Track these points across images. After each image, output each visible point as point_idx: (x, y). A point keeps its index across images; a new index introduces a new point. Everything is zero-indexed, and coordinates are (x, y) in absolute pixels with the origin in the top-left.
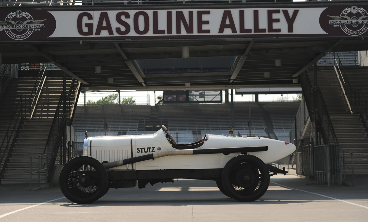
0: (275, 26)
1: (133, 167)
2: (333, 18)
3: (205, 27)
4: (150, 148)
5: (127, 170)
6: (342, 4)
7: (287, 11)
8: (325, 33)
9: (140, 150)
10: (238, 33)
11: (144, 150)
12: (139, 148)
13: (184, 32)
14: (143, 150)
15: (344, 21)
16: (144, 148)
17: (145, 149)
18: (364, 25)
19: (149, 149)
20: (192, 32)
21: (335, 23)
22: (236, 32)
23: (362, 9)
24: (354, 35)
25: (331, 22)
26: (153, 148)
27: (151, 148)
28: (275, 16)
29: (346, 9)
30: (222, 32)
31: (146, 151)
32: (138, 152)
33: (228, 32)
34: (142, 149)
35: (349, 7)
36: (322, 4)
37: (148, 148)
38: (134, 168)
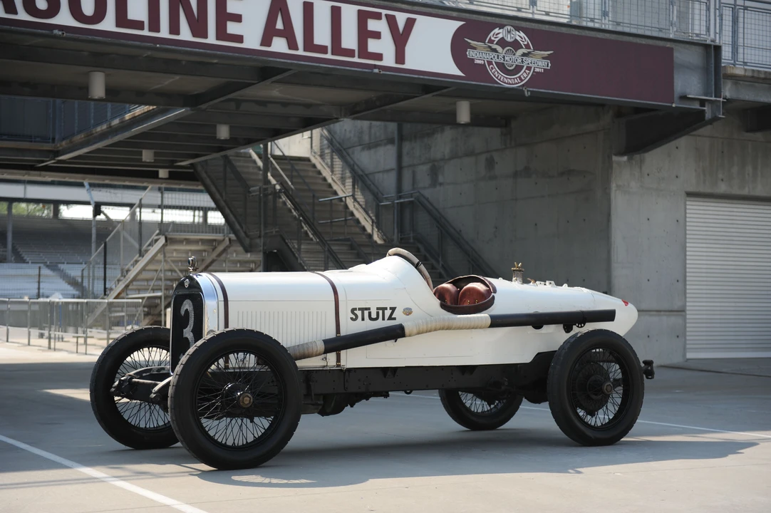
0: (373, 46)
1: (338, 360)
2: (474, 46)
3: (232, 28)
4: (384, 309)
5: (324, 367)
6: (489, 19)
7: (394, 17)
8: (460, 73)
9: (359, 313)
10: (301, 52)
11: (370, 314)
12: (355, 309)
13: (185, 34)
14: (366, 313)
15: (493, 54)
16: (369, 309)
17: (371, 310)
18: (525, 67)
19: (381, 312)
20: (206, 36)
21: (478, 54)
22: (297, 49)
23: (522, 34)
24: (507, 84)
25: (471, 54)
26: (393, 309)
27: (386, 309)
28: (373, 25)
29: (496, 31)
30: (269, 45)
31: (374, 316)
32: (352, 319)
33: (279, 45)
34: (362, 310)
35: (501, 27)
36: (455, 14)
37: (378, 309)
38: (342, 363)
